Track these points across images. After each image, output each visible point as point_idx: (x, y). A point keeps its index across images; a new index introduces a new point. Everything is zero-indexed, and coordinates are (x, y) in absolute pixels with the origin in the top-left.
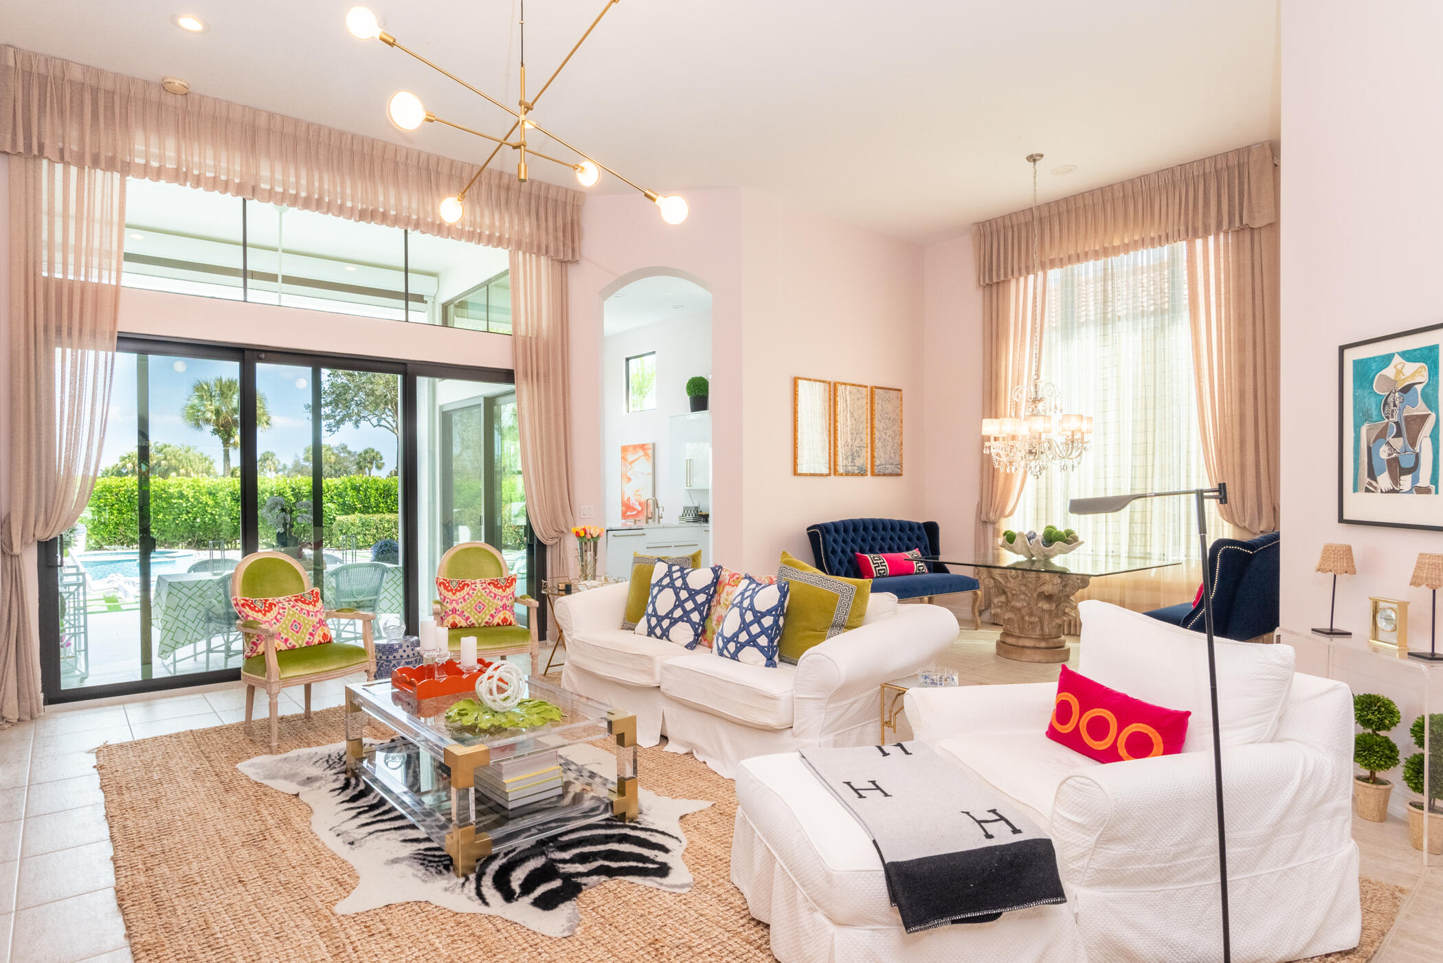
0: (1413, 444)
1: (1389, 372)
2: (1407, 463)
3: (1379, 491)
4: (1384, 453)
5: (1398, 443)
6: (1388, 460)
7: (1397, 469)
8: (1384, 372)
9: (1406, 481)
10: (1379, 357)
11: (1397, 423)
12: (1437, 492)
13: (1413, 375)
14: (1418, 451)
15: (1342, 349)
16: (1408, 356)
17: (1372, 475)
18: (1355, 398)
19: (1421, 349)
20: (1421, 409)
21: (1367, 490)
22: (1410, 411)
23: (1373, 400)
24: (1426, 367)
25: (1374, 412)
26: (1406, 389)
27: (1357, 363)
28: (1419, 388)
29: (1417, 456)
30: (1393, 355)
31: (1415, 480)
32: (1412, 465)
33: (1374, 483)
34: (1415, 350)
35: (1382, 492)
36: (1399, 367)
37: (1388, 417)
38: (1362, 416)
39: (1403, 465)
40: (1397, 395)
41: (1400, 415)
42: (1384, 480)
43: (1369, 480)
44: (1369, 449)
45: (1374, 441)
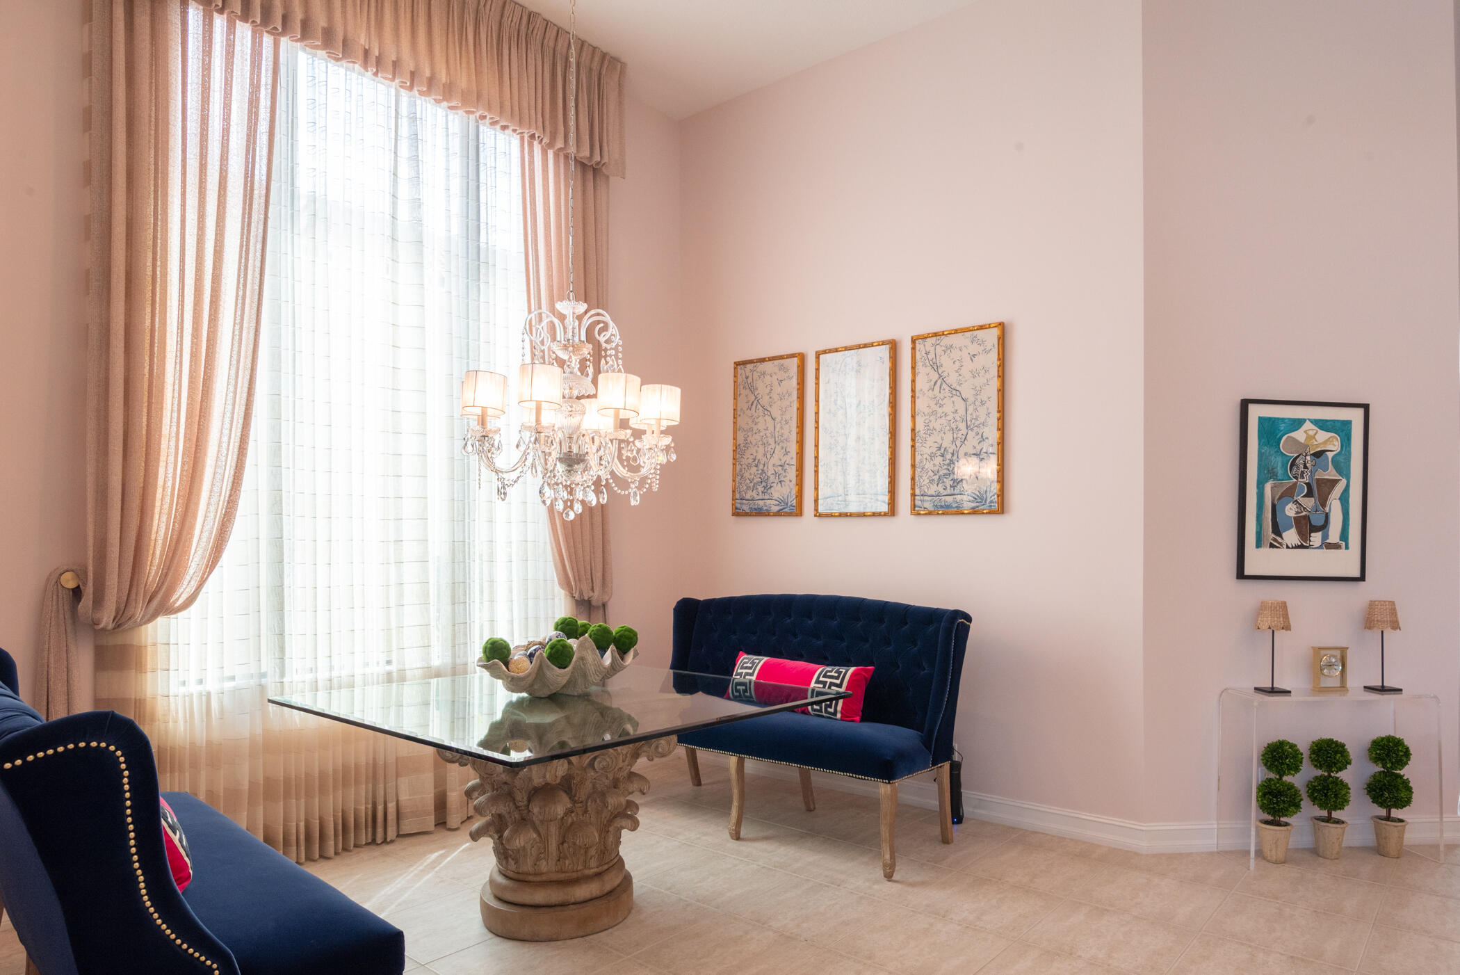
0: (1324, 505)
1: (1299, 435)
2: (1317, 520)
3: (1285, 546)
4: (1290, 510)
5: (1309, 503)
6: (1295, 518)
7: (1306, 527)
8: (1292, 434)
9: (1316, 538)
10: (1289, 419)
11: (1308, 485)
12: (1347, 548)
13: (1325, 442)
14: (1327, 511)
15: (1245, 404)
16: (1322, 425)
17: (1277, 531)
18: (1260, 454)
19: (1334, 421)
20: (1331, 474)
21: (1272, 546)
22: (1320, 474)
23: (1279, 459)
24: (1339, 438)
25: (1280, 471)
26: (1318, 454)
27: (1262, 420)
28: (1330, 455)
29: (1327, 516)
30: (1304, 420)
31: (1325, 537)
32: (1321, 523)
33: (1279, 539)
34: (1327, 421)
35: (1288, 547)
36: (1311, 433)
37: (1296, 478)
38: (1266, 472)
39: (1314, 523)
40: (1308, 458)
41: (1311, 477)
42: (1291, 536)
43: (1273, 535)
44: (1274, 506)
45: (1280, 498)
